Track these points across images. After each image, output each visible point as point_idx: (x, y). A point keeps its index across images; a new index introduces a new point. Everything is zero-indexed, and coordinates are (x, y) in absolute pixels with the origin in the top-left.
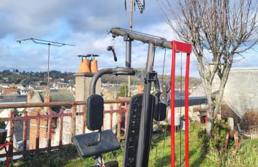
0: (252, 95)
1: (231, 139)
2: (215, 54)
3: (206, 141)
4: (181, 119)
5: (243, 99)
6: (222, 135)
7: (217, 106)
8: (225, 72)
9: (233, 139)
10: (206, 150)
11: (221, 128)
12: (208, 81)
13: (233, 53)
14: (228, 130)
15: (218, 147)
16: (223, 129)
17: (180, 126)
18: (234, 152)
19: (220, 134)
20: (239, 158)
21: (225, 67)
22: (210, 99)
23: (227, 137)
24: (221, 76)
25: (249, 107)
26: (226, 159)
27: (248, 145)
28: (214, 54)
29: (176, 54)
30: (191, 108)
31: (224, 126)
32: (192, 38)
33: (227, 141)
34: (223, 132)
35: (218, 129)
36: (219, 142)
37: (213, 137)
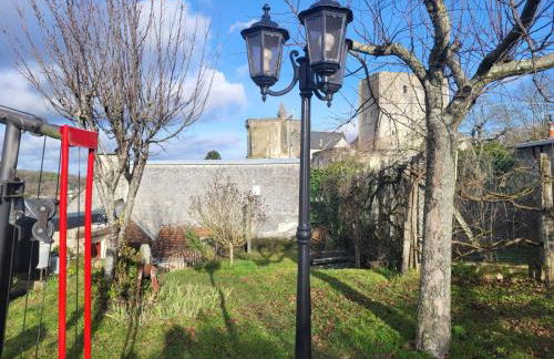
0: (169, 203)
1: (147, 278)
2: (122, 142)
3: (104, 290)
4: (52, 254)
5: (157, 209)
6: (131, 275)
7: (123, 229)
8: (136, 172)
9: (149, 278)
10: (104, 304)
11: (129, 262)
12: (108, 186)
13: (148, 142)
14: (141, 265)
15: (125, 295)
16: (133, 264)
17: (50, 269)
18: (151, 299)
19: (127, 274)
20: (159, 308)
21: (136, 163)
22: (111, 217)
23: (140, 277)
24: (129, 178)
25: (165, 222)
26: (139, 313)
27: (171, 284)
28: (119, 142)
29: (71, 149)
30: (72, 233)
31: (134, 259)
32: (79, 113)
33: (139, 284)
34: (132, 269)
35: (125, 265)
36: (127, 286)
37: (117, 280)
